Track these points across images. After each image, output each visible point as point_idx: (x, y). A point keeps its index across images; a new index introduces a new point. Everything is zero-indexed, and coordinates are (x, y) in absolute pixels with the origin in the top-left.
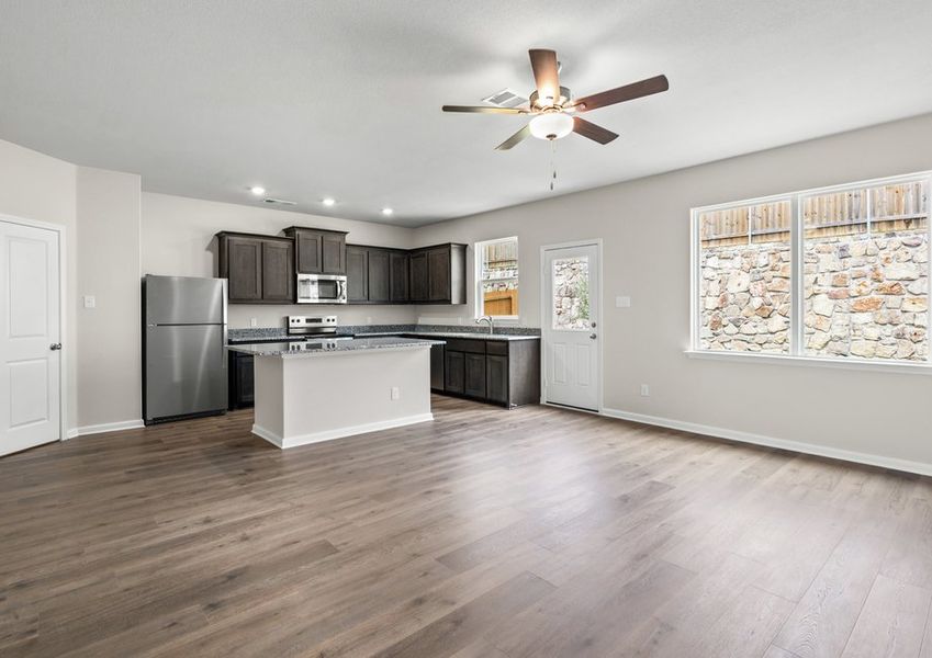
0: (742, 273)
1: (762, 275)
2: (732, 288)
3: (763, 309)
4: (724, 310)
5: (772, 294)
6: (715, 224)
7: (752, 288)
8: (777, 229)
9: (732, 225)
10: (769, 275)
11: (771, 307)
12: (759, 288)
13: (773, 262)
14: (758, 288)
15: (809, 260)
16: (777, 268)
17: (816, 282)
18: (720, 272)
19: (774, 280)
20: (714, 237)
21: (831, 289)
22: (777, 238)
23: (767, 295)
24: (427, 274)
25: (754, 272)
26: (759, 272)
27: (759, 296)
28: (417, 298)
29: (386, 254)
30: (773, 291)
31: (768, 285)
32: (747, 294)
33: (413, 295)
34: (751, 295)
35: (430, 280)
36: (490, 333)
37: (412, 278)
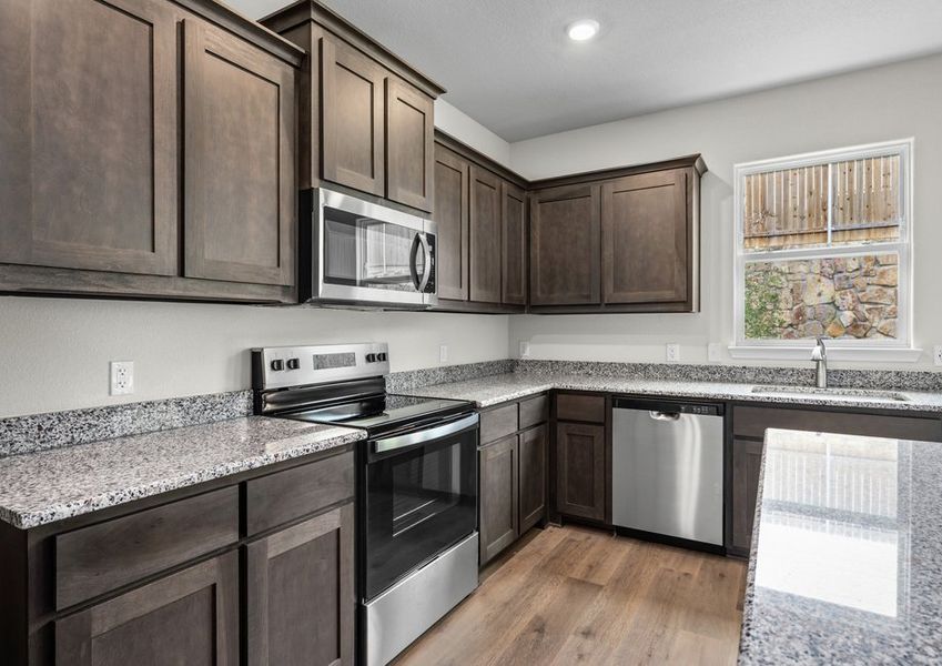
0: (823, 279)
1: (854, 281)
2: (810, 299)
3: (856, 326)
4: (801, 327)
5: (867, 306)
6: (778, 216)
7: (837, 297)
8: (864, 223)
9: (802, 218)
10: (862, 281)
11: (867, 323)
12: (849, 298)
13: (868, 266)
16: (872, 273)
18: (790, 277)
19: (869, 289)
20: (777, 232)
22: (863, 236)
23: (860, 307)
24: (595, 238)
25: (840, 279)
26: (847, 278)
27: (849, 309)
28: (557, 298)
29: (497, 182)
30: (867, 303)
31: (860, 295)
32: (831, 307)
33: (543, 292)
34: (838, 308)
35: (608, 252)
36: (816, 385)
37: (537, 251)
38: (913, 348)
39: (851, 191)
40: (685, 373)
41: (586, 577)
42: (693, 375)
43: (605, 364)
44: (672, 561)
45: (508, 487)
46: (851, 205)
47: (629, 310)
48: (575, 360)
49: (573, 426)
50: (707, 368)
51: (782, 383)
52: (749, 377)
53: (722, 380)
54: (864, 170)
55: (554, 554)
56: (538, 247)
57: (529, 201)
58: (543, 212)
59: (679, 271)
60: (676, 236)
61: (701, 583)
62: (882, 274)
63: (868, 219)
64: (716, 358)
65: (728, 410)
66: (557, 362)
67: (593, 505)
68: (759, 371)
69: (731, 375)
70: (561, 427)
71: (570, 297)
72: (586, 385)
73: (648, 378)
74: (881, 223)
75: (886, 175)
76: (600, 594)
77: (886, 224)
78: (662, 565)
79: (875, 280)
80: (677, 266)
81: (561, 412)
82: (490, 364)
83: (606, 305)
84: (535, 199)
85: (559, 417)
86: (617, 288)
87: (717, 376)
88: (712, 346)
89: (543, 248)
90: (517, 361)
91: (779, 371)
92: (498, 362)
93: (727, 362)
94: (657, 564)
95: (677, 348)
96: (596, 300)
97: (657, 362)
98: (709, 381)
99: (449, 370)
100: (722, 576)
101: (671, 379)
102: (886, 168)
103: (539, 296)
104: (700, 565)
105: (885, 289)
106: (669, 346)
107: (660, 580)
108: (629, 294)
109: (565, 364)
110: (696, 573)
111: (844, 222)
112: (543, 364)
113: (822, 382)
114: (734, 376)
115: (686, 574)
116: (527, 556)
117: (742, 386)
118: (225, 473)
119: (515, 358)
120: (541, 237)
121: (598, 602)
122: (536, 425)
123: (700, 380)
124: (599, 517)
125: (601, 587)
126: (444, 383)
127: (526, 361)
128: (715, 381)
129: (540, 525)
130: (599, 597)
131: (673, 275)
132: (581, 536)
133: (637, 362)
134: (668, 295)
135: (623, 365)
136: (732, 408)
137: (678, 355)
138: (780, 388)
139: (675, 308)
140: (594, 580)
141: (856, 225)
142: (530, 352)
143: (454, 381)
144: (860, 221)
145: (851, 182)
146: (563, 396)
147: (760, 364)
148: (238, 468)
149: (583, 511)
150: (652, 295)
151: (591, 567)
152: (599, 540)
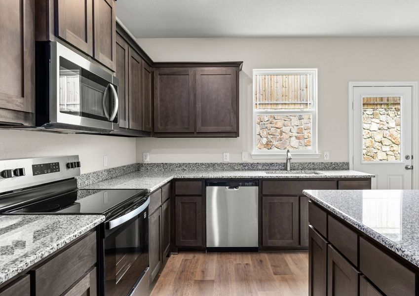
1: (267, 126)
3: (268, 144)
5: (272, 136)
7: (261, 132)
10: (269, 126)
11: (271, 143)
13: (271, 119)
14: (265, 133)
15: (287, 119)
16: (273, 123)
17: (290, 131)
19: (272, 129)
21: (297, 134)
23: (269, 137)
24: (192, 97)
25: (262, 124)
26: (264, 124)
27: (265, 137)
28: (170, 128)
29: (139, 59)
30: (271, 135)
31: (269, 131)
32: (259, 136)
33: (161, 125)
34: (261, 137)
35: (199, 105)
36: (286, 169)
37: (158, 102)
38: (317, 153)
39: (265, 87)
40: (232, 167)
41: (203, 277)
42: (236, 168)
43: (193, 164)
44: (238, 259)
45: (158, 237)
46: (265, 93)
47: (209, 136)
48: (177, 162)
49: (184, 198)
50: (242, 164)
51: (273, 170)
52: (260, 167)
53: (249, 170)
54: (270, 80)
55: (181, 269)
56: (159, 99)
57: (153, 73)
58: (161, 81)
59: (233, 117)
60: (232, 100)
61: (255, 267)
62: (276, 123)
63: (271, 100)
64: (245, 159)
65: (260, 183)
66: (166, 164)
67: (196, 239)
68: (264, 164)
69: (253, 167)
70: (177, 199)
71: (178, 128)
72: (192, 176)
73: (214, 170)
74: (275, 102)
75: (277, 82)
76: (215, 284)
77: (277, 102)
78: (235, 262)
79: (273, 125)
80: (232, 115)
81: (177, 192)
82: (129, 167)
83: (197, 133)
84: (156, 73)
85: (177, 194)
86: (203, 124)
87: (246, 168)
88: (244, 154)
89: (161, 100)
90: (142, 164)
91: (271, 164)
92: (132, 165)
93: (250, 161)
94: (233, 262)
95: (228, 154)
96: (192, 130)
97: (219, 162)
98: (243, 170)
99: (109, 171)
100: (261, 261)
101: (226, 170)
102: (277, 80)
103: (159, 127)
104: (250, 258)
105: (277, 129)
106: (224, 154)
107: (238, 270)
108: (209, 127)
109: (171, 164)
110: (250, 263)
111: (263, 101)
112: (158, 165)
113: (289, 168)
114: (253, 168)
115: (247, 264)
116: (167, 274)
117: (258, 172)
118: (25, 268)
119: (141, 162)
120: (161, 94)
121: (216, 289)
122: (167, 200)
123: (239, 170)
124: (199, 244)
125: (213, 281)
126: (106, 179)
127: (148, 164)
128: (246, 170)
129: (168, 256)
130: (215, 287)
131: (230, 120)
132: (190, 256)
133: (209, 162)
134: (228, 129)
135: (202, 164)
136: (262, 182)
137: (228, 158)
138: (274, 172)
139: (230, 135)
140: (208, 278)
141: (267, 102)
142: (149, 159)
143: (112, 178)
144: (268, 101)
145: (265, 84)
146: (180, 182)
147: (264, 162)
148: (33, 261)
149: (192, 243)
150: (221, 129)
151: (203, 272)
152: (200, 257)
